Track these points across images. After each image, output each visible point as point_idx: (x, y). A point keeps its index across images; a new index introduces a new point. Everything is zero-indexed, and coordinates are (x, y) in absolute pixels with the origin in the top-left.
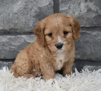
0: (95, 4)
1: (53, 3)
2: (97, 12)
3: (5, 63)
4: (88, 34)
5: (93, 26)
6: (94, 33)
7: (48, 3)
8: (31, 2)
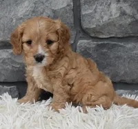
0: (130, 5)
1: (72, 3)
2: (133, 17)
3: (5, 87)
4: (121, 46)
5: (128, 35)
6: (130, 45)
7: (65, 5)
8: (42, 2)
